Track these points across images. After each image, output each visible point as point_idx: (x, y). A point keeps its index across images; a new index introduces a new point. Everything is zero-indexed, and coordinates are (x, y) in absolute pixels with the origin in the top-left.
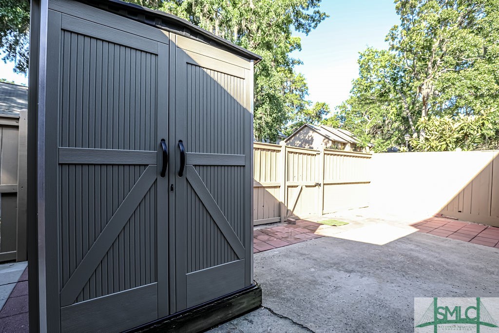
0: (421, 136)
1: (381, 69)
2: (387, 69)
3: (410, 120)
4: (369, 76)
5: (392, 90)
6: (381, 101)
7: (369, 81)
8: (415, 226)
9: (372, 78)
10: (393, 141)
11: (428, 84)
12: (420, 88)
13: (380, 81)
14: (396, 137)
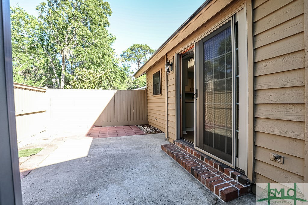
0: (62, 81)
1: (31, 29)
2: (36, 31)
3: (54, 70)
4: (20, 30)
5: (40, 47)
6: (30, 53)
7: (20, 34)
8: (88, 135)
9: (22, 33)
10: (42, 83)
11: (67, 49)
12: (62, 51)
13: (30, 37)
14: (44, 79)
